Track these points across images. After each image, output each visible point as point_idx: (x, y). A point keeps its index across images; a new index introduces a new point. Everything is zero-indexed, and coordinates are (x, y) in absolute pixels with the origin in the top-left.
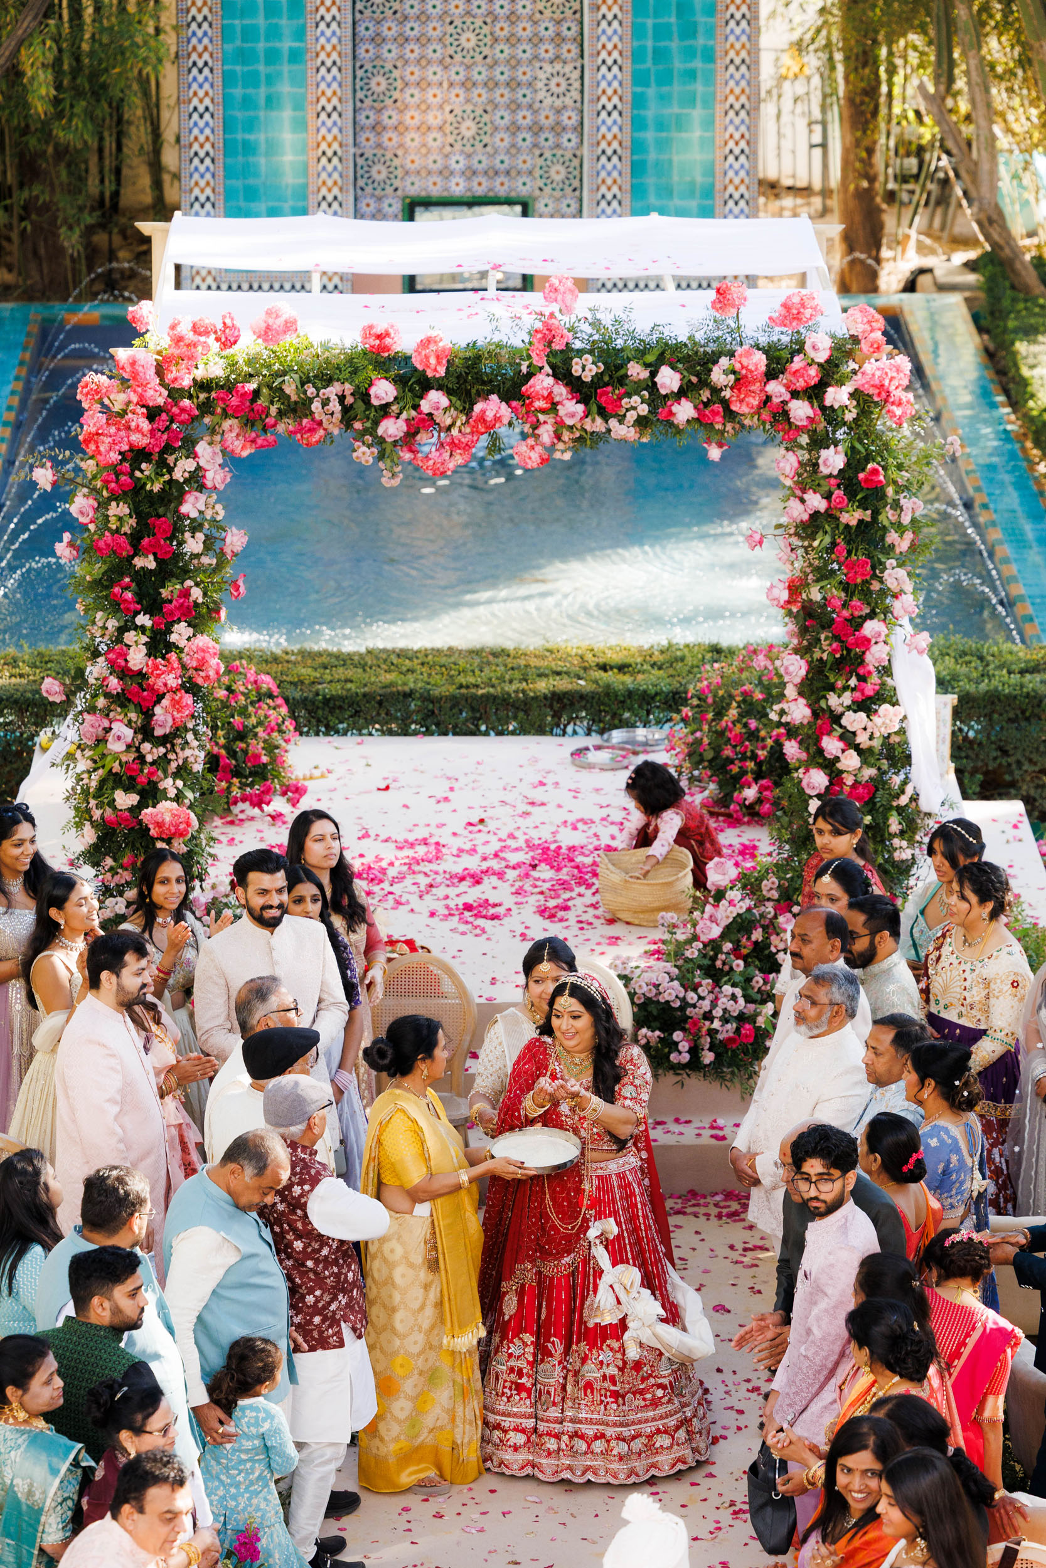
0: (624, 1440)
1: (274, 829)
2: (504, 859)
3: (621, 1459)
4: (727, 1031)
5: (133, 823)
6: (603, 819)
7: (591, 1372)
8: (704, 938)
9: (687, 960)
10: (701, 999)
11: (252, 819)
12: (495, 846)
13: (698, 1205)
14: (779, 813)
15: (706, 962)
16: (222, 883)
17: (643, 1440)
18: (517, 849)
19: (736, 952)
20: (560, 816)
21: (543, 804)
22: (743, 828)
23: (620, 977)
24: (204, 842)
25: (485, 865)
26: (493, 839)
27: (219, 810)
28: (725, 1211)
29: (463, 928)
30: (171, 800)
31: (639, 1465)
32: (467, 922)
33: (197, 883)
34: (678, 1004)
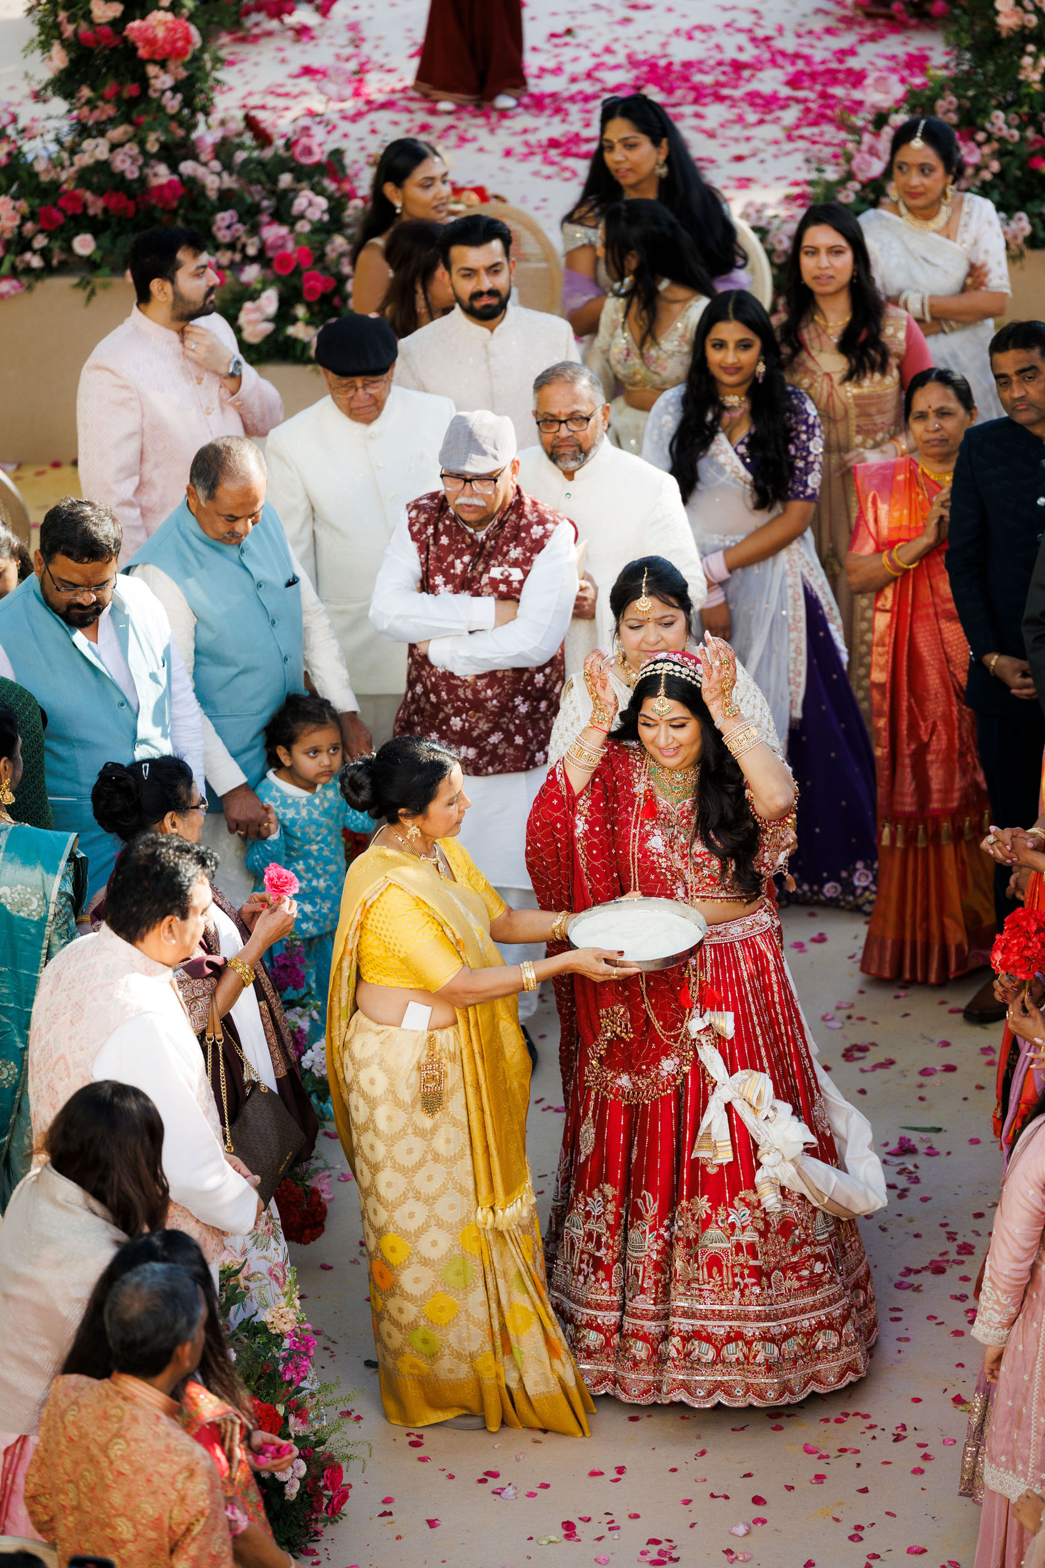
0: (772, 1340)
1: (298, 47)
2: (598, 80)
3: (769, 1369)
5: (115, 41)
6: (728, 25)
7: (715, 1240)
8: (862, 176)
11: (269, 34)
12: (587, 63)
14: (957, 12)
16: (233, 118)
17: (800, 1340)
18: (616, 67)
20: (670, 22)
21: (648, 7)
22: (910, 33)
23: (756, 229)
24: (209, 65)
25: (575, 88)
26: (584, 54)
27: (228, 22)
29: (548, 170)
30: (166, 10)
31: (794, 1377)
32: (552, 163)
33: (200, 117)
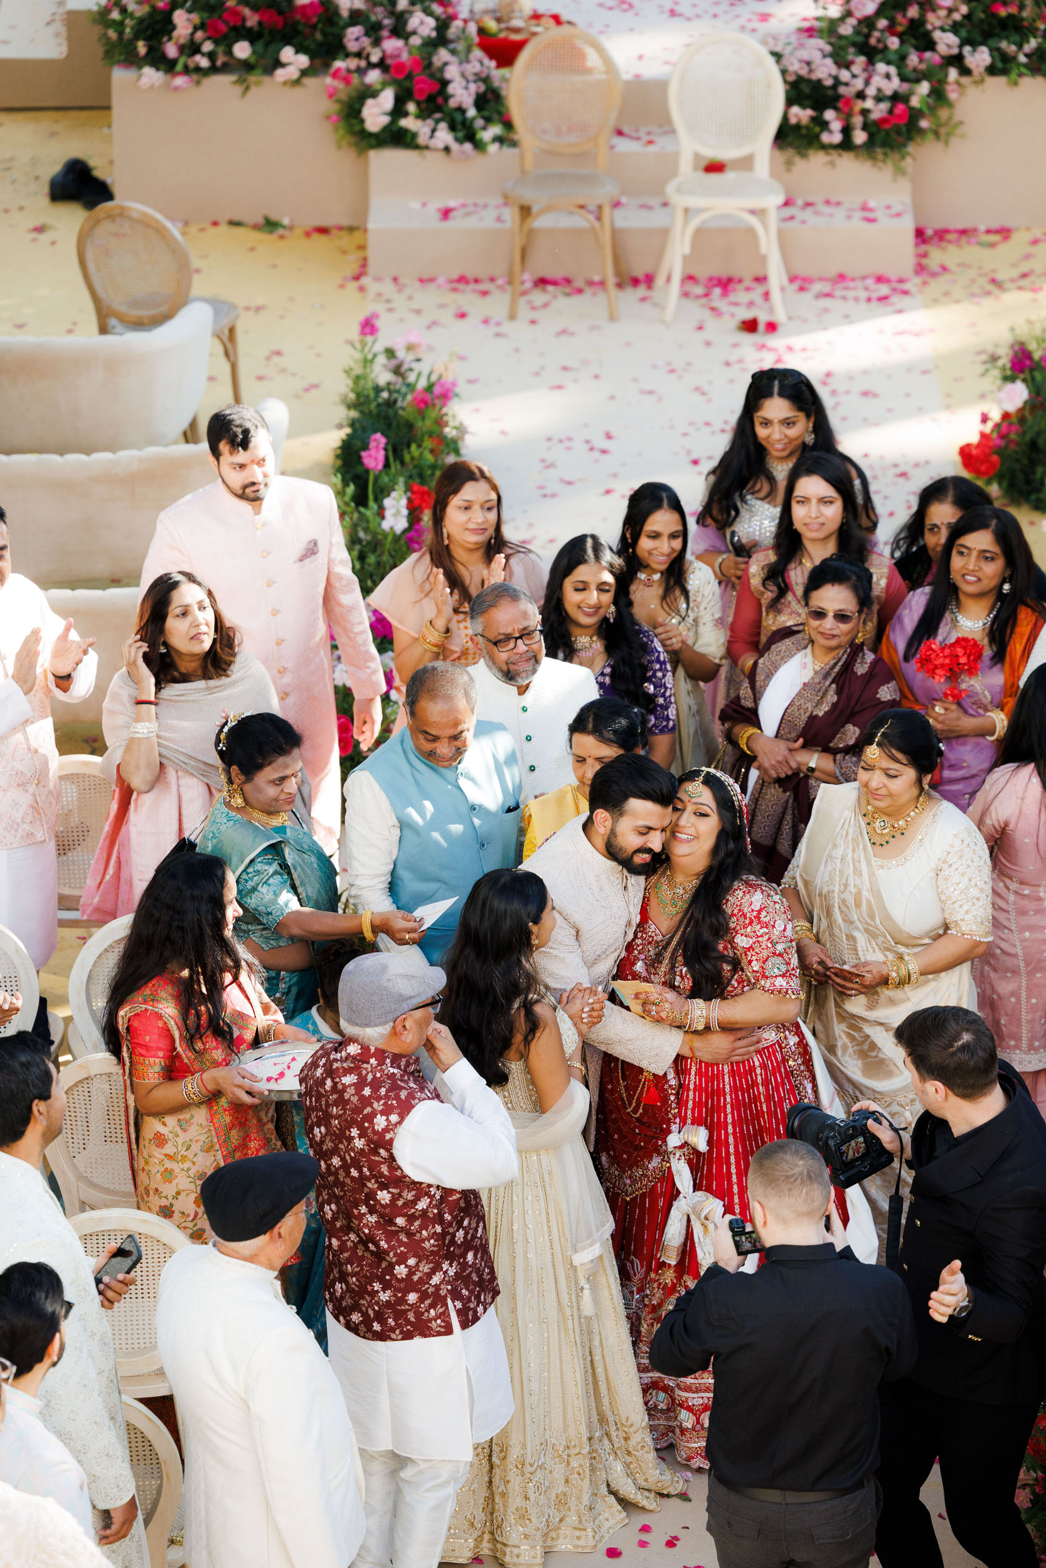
4: (879, 111)
8: (859, 14)
9: (841, 37)
10: (853, 78)
13: (847, 288)
15: (860, 39)
19: (891, 30)
23: (772, 53)
28: (875, 295)
34: (829, 82)
